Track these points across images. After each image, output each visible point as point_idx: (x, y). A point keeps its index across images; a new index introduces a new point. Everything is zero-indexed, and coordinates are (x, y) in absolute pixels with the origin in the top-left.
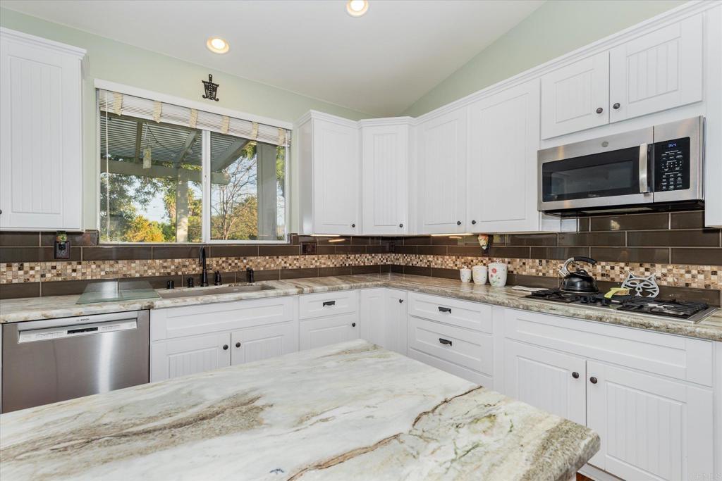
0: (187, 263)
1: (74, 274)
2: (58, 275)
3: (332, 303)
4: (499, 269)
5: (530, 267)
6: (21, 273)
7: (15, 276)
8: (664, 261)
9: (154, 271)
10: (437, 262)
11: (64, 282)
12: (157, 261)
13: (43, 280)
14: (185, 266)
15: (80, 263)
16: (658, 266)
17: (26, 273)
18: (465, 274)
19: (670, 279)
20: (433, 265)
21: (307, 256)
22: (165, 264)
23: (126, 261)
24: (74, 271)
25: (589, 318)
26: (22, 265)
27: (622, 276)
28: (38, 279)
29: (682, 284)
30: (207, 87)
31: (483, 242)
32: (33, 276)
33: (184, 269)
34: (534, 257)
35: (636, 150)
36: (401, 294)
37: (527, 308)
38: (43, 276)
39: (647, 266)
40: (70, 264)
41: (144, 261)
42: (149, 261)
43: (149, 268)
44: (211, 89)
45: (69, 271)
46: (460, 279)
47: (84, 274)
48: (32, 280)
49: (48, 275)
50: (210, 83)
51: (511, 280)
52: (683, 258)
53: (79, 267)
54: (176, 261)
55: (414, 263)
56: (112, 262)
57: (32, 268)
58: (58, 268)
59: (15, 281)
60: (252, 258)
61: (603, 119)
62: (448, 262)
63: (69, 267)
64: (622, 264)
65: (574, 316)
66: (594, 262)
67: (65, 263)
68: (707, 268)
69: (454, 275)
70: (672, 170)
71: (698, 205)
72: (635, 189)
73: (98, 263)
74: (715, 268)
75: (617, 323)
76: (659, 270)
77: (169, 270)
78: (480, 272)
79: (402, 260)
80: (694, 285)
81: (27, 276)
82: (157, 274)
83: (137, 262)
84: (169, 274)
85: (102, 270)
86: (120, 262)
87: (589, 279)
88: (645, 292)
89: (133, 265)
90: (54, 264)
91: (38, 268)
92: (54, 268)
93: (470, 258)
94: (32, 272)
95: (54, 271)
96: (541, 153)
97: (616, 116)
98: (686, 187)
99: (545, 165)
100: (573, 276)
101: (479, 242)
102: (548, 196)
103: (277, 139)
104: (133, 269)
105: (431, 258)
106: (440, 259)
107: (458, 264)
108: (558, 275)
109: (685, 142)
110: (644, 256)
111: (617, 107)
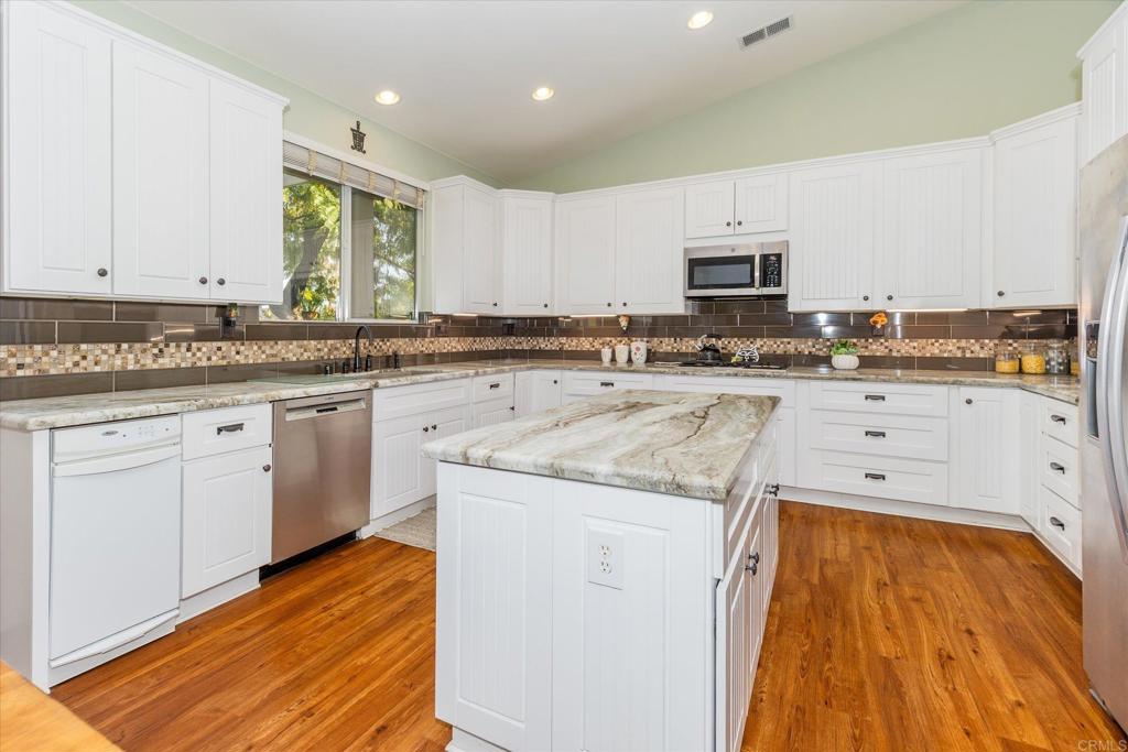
0: (339, 345)
1: (238, 357)
2: (224, 358)
3: (497, 386)
4: (640, 347)
5: (666, 345)
6: (189, 354)
7: (184, 359)
8: (762, 337)
9: (309, 354)
10: (570, 344)
11: (229, 364)
12: (312, 342)
13: (209, 363)
14: (337, 349)
15: (243, 344)
16: (758, 339)
17: (194, 355)
18: (606, 353)
19: (765, 349)
20: (566, 347)
21: (441, 339)
22: (319, 346)
23: (284, 342)
24: (238, 353)
25: (728, 375)
26: (190, 345)
27: (736, 348)
28: (204, 363)
29: (771, 352)
30: (355, 137)
31: (624, 323)
32: (200, 359)
33: (335, 353)
34: (669, 337)
35: (753, 257)
36: (555, 374)
37: (684, 373)
38: (209, 359)
39: (752, 340)
40: (234, 345)
41: (300, 342)
42: (305, 342)
43: (305, 351)
44: (358, 139)
45: (234, 353)
46: (601, 360)
47: (247, 356)
48: (199, 364)
49: (214, 358)
50: (358, 131)
51: (651, 357)
52: (774, 335)
53: (242, 348)
54: (329, 342)
55: (543, 346)
56: (272, 343)
57: (199, 349)
58: (223, 349)
59: (183, 365)
60: (395, 340)
61: (730, 230)
62: (585, 344)
63: (233, 348)
64: (736, 339)
65: (719, 375)
66: (719, 337)
67: (230, 343)
68: (785, 340)
69: (595, 356)
70: (772, 273)
71: (783, 297)
72: (751, 284)
73: (261, 343)
74: (789, 340)
75: (747, 376)
76: (759, 342)
77: (322, 354)
78: (622, 351)
79: (525, 344)
80: (778, 352)
81: (194, 359)
82: (312, 358)
83: (295, 343)
84: (322, 357)
85: (263, 352)
86: (279, 342)
87: (717, 351)
88: (751, 360)
89: (291, 347)
90: (219, 344)
91: (204, 349)
92: (219, 349)
93: (608, 339)
94: (199, 354)
95: (219, 353)
96: (686, 251)
97: (739, 229)
98: (779, 285)
99: (690, 260)
100: (706, 349)
101: (619, 324)
102: (692, 286)
103: (415, 202)
104: (291, 351)
105: (563, 340)
106: (575, 341)
107: (597, 345)
108: (690, 350)
109: (779, 256)
110: (749, 334)
111: (740, 223)
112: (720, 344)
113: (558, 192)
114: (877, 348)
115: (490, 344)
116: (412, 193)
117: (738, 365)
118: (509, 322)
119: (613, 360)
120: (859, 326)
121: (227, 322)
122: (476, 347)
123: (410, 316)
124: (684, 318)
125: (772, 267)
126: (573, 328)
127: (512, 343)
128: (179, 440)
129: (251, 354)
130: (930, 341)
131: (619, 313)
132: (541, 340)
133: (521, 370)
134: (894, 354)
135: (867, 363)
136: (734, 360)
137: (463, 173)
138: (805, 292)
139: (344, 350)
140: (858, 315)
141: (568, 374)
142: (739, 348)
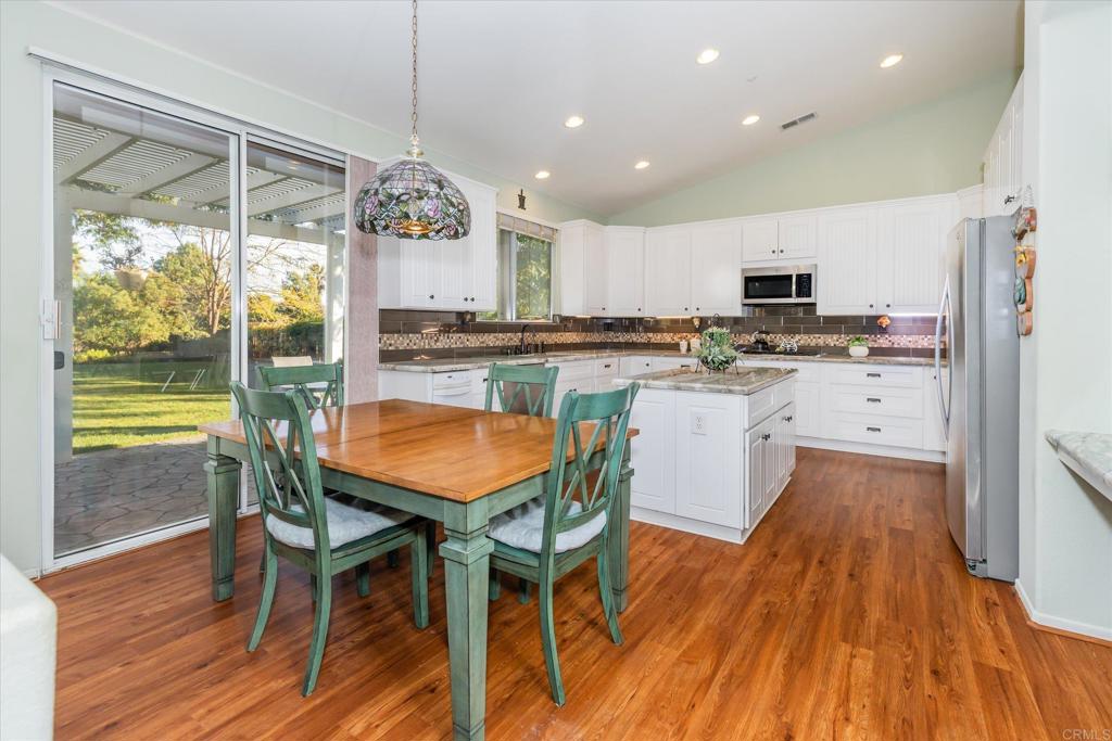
0: (512, 337)
1: (468, 343)
2: (462, 343)
3: (609, 365)
8: (800, 333)
9: (499, 342)
10: (656, 338)
13: (456, 346)
14: (512, 339)
15: (470, 335)
16: (797, 335)
18: (683, 346)
19: (802, 342)
20: (653, 340)
22: (503, 337)
23: (488, 334)
24: (468, 340)
27: (780, 341)
28: (454, 346)
29: (806, 344)
30: (520, 200)
31: (697, 323)
33: (511, 341)
35: (791, 276)
36: (647, 359)
39: (792, 335)
40: (466, 335)
41: (495, 334)
44: (522, 201)
45: (466, 340)
46: (679, 349)
47: (471, 343)
48: (452, 346)
49: (458, 343)
50: (522, 196)
52: (808, 332)
53: (470, 338)
55: (634, 339)
56: (482, 335)
58: (462, 338)
59: (446, 347)
60: (541, 334)
61: (774, 256)
62: (668, 338)
63: (466, 337)
64: (780, 335)
65: (766, 360)
66: (767, 333)
67: (464, 334)
68: (816, 336)
69: (675, 347)
70: (805, 288)
71: (814, 304)
72: (790, 296)
73: (478, 335)
74: (819, 335)
75: (785, 360)
76: (797, 337)
79: (622, 338)
80: (811, 344)
83: (492, 334)
84: (507, 344)
86: (486, 334)
87: (766, 343)
88: (790, 349)
90: (460, 335)
91: (454, 338)
92: (460, 338)
93: (685, 334)
95: (460, 340)
96: (743, 270)
97: (781, 256)
98: (810, 296)
99: (746, 278)
100: (757, 342)
101: (693, 323)
102: (747, 296)
103: (551, 238)
104: (491, 340)
105: (651, 335)
106: (659, 335)
107: (676, 339)
108: (746, 342)
109: (810, 275)
110: (790, 331)
111: (782, 251)
112: (768, 338)
113: (647, 226)
114: (883, 342)
115: (596, 338)
116: (549, 232)
117: (780, 353)
118: (609, 321)
119: (689, 350)
120: (870, 326)
121: (464, 322)
122: (588, 340)
123: (546, 317)
124: (743, 318)
125: (805, 283)
126: (654, 326)
127: (612, 337)
128: (468, 383)
129: (473, 341)
130: (921, 337)
131: (693, 315)
132: (633, 335)
133: (624, 356)
134: (896, 346)
135: (874, 352)
136: (778, 350)
137: (586, 218)
138: (829, 300)
139: (514, 339)
140: (868, 317)
141: (657, 359)
142: (783, 342)
